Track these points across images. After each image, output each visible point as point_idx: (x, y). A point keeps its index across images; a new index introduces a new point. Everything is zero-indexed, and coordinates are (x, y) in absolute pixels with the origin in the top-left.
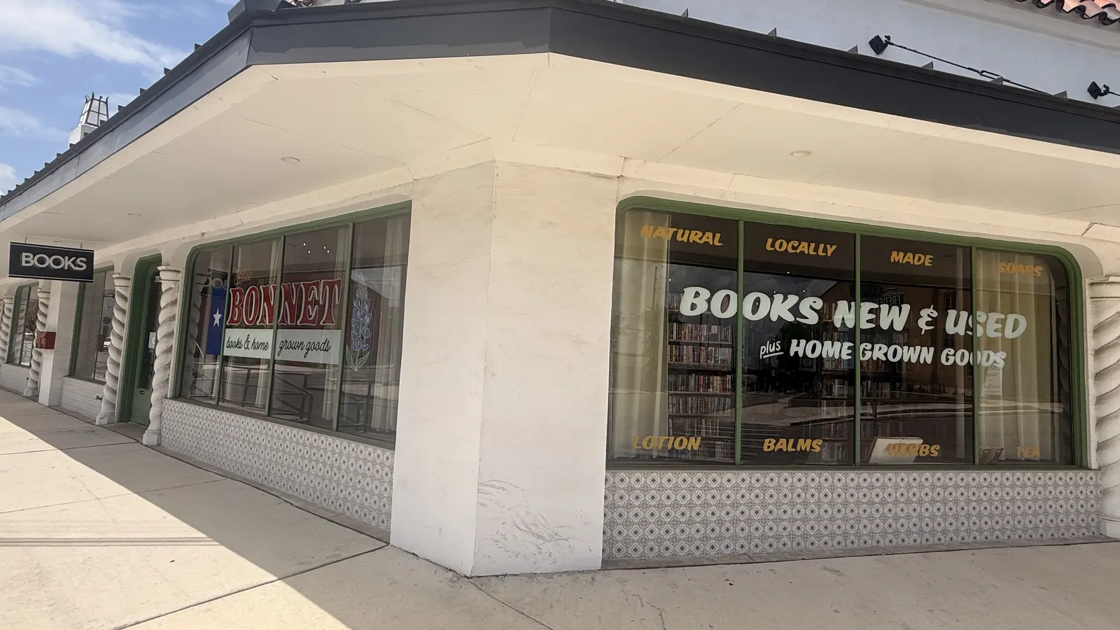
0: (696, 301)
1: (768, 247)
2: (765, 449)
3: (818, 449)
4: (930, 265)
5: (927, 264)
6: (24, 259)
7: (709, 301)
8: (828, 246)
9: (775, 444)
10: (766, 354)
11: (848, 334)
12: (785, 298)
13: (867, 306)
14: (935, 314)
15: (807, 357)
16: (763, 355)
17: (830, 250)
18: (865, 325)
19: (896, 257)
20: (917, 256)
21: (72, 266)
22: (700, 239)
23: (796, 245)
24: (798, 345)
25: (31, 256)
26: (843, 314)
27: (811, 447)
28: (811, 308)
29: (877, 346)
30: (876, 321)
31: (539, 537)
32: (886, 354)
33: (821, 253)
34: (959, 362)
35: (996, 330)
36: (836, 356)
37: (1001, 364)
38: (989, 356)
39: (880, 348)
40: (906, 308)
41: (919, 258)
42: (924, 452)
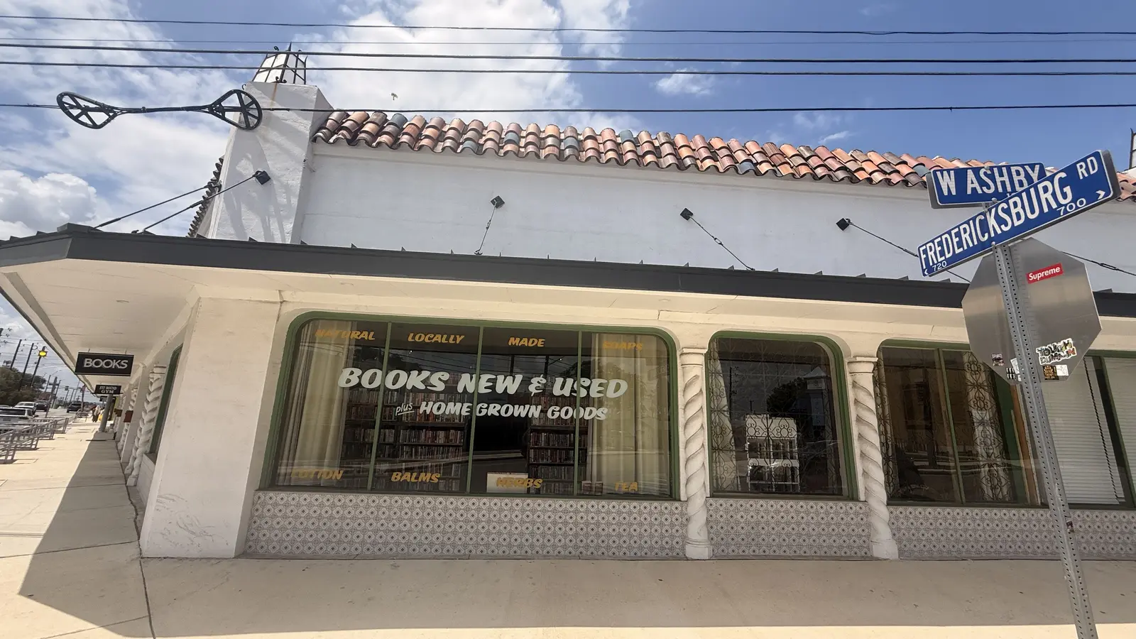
0: (351, 377)
1: (410, 339)
2: (393, 479)
3: (436, 481)
4: (542, 346)
5: (539, 345)
6: (86, 362)
7: (360, 377)
8: (458, 336)
9: (401, 477)
10: (400, 412)
11: (466, 397)
12: (420, 373)
13: (485, 377)
14: (544, 381)
15: (433, 414)
17: (459, 339)
18: (482, 390)
19: (513, 341)
20: (531, 340)
21: (118, 366)
22: (359, 336)
23: (431, 337)
24: (427, 406)
25: (91, 360)
26: (466, 382)
27: (431, 479)
28: (440, 379)
29: (492, 406)
30: (493, 388)
31: (193, 533)
32: (499, 412)
33: (451, 341)
34: (563, 416)
35: (599, 392)
36: (458, 413)
37: (603, 417)
38: (591, 412)
39: (495, 407)
40: (519, 378)
41: (533, 342)
42: (528, 485)
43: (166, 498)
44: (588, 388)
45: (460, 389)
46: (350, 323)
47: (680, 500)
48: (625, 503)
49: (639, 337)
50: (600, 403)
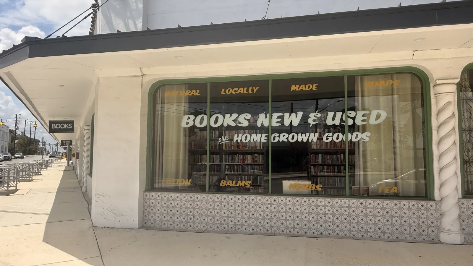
0: (188, 121)
1: (223, 93)
2: (221, 185)
3: (248, 186)
4: (316, 89)
5: (314, 89)
6: (53, 126)
7: (194, 120)
8: (254, 88)
9: (226, 183)
10: (221, 142)
11: (263, 130)
12: (231, 115)
13: (276, 115)
14: (319, 115)
15: (243, 142)
16: (220, 143)
17: (255, 90)
18: (274, 124)
19: (294, 88)
20: (307, 86)
21: (67, 127)
22: (190, 94)
23: (236, 90)
24: (238, 137)
25: (55, 124)
26: (262, 120)
27: (245, 185)
28: (245, 119)
29: (282, 135)
30: (282, 122)
31: (116, 214)
32: (287, 138)
33: (250, 92)
34: (335, 140)
35: (363, 121)
36: (259, 141)
37: (367, 139)
38: (357, 136)
39: (284, 136)
40: (300, 114)
41: (309, 87)
42: (312, 188)
43: (100, 195)
44: (354, 119)
45: (259, 125)
46: (184, 85)
47: (434, 200)
48: (387, 201)
49: (395, 76)
50: (364, 129)
